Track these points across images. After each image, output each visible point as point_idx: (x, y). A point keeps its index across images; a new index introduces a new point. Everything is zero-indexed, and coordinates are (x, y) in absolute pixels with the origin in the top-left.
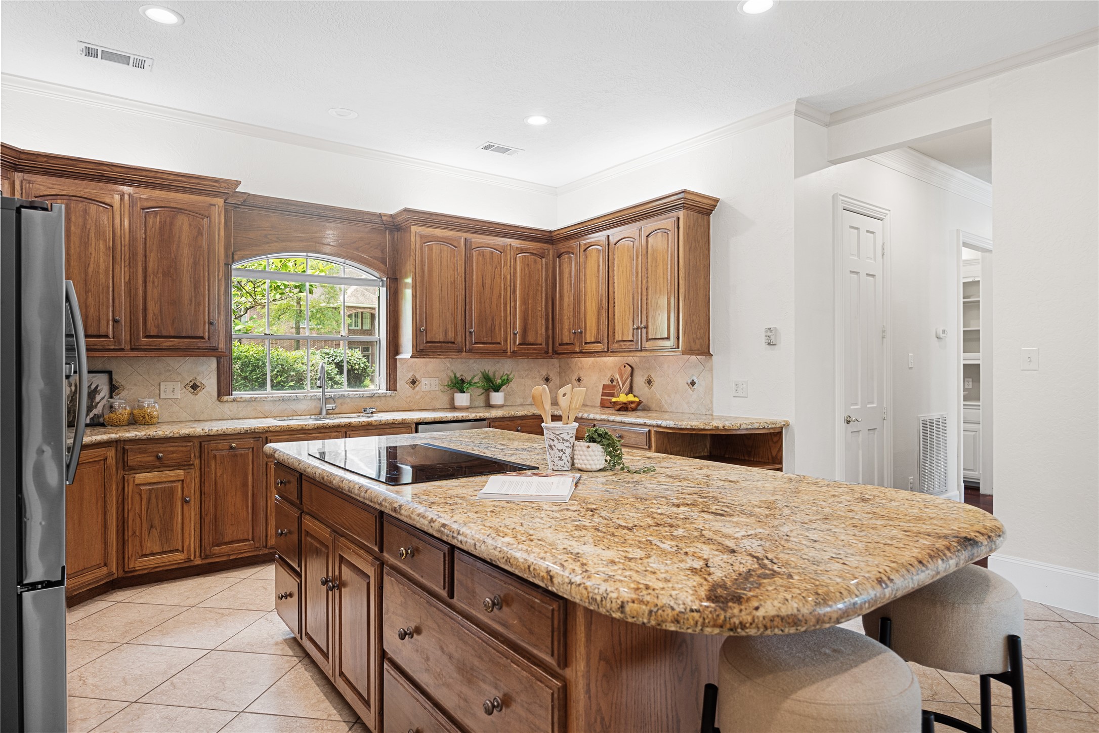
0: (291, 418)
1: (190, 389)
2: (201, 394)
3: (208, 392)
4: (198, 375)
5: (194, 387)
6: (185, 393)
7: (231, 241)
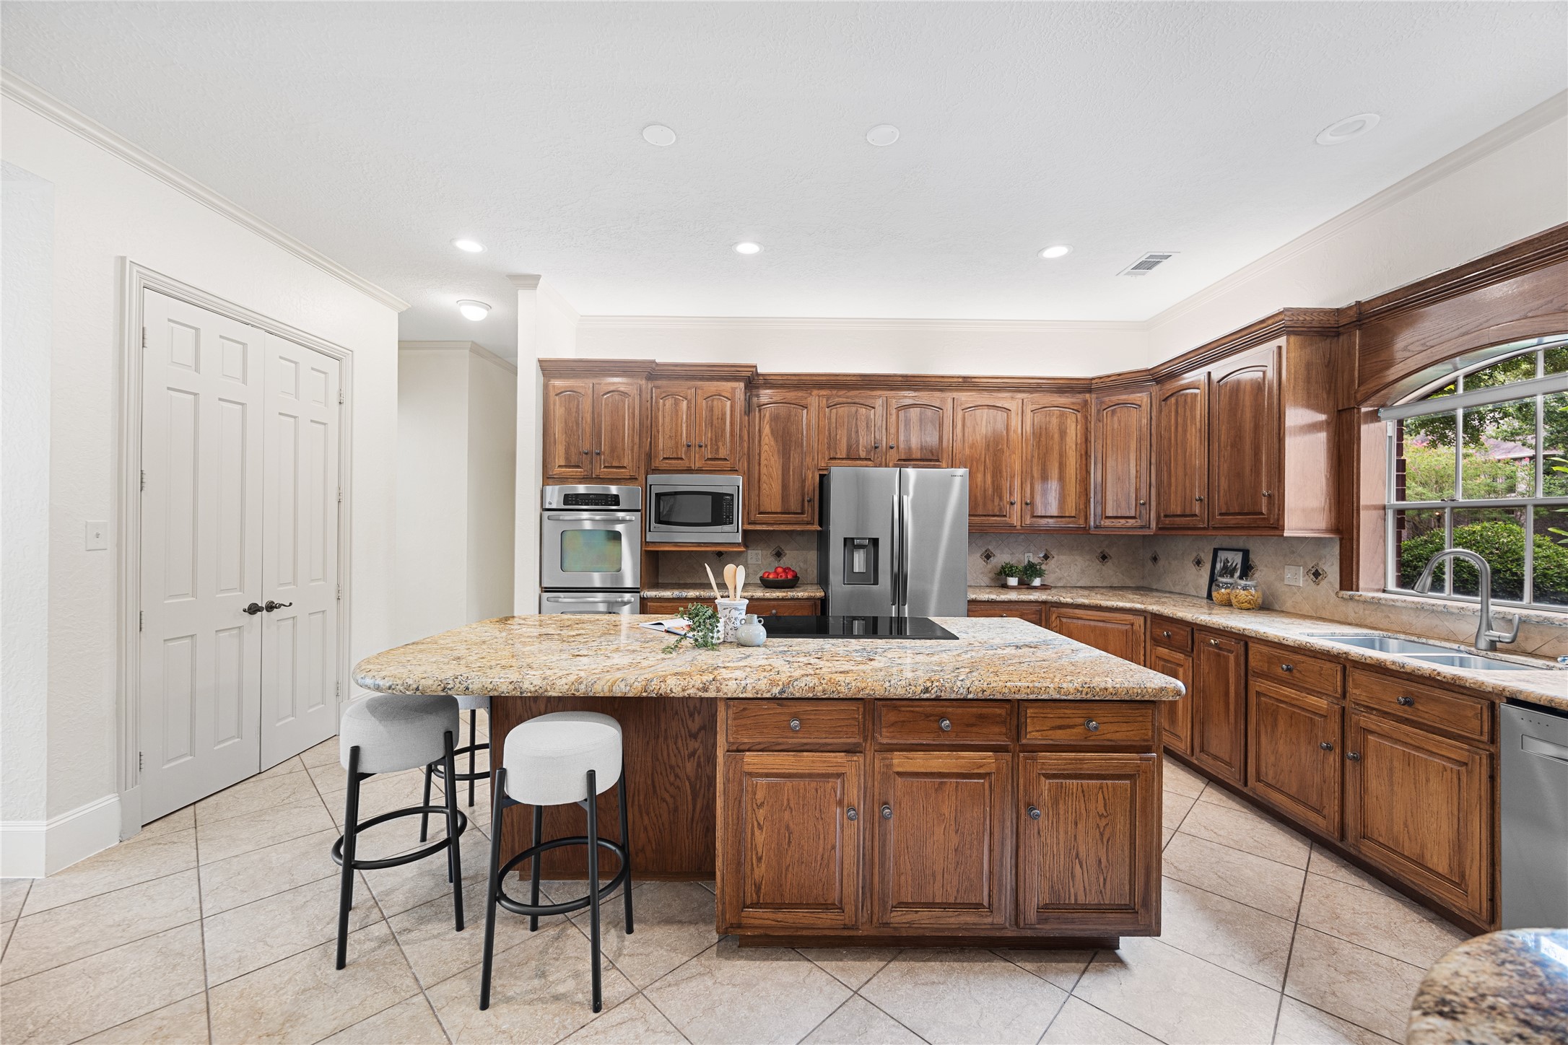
0: (1424, 640)
1: (1312, 576)
2: (1324, 583)
3: (1330, 583)
4: (1320, 559)
5: (1317, 574)
6: (1307, 580)
7: (1354, 375)
